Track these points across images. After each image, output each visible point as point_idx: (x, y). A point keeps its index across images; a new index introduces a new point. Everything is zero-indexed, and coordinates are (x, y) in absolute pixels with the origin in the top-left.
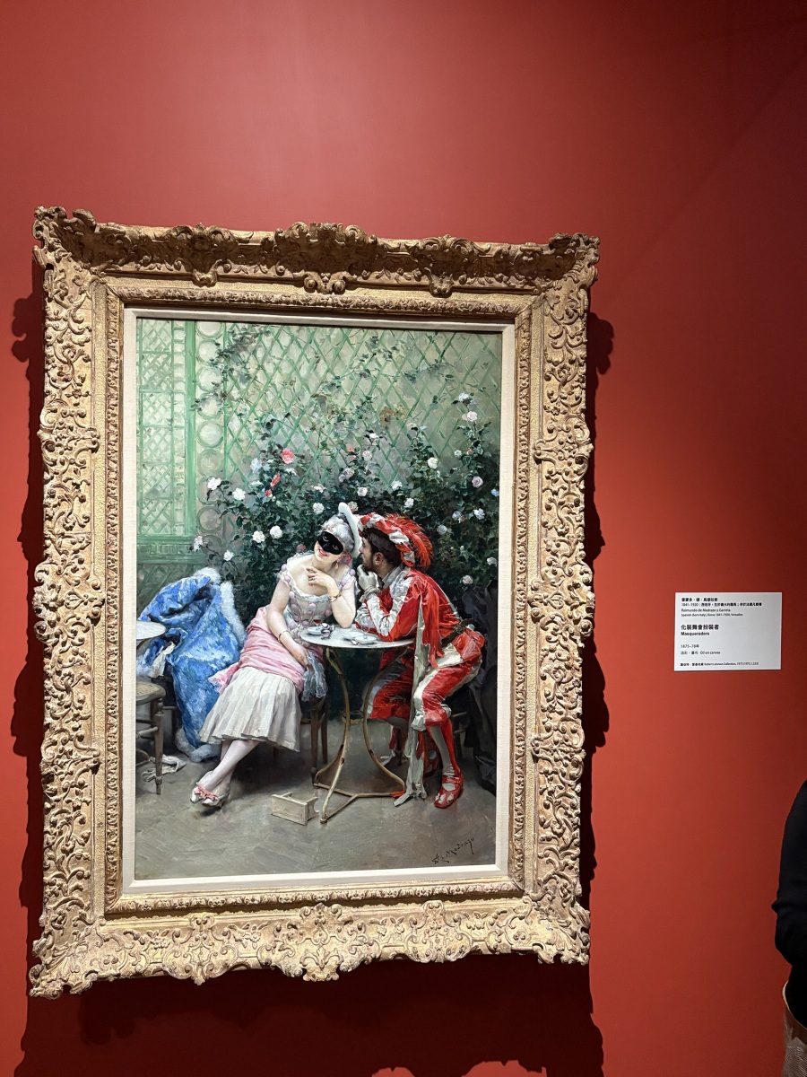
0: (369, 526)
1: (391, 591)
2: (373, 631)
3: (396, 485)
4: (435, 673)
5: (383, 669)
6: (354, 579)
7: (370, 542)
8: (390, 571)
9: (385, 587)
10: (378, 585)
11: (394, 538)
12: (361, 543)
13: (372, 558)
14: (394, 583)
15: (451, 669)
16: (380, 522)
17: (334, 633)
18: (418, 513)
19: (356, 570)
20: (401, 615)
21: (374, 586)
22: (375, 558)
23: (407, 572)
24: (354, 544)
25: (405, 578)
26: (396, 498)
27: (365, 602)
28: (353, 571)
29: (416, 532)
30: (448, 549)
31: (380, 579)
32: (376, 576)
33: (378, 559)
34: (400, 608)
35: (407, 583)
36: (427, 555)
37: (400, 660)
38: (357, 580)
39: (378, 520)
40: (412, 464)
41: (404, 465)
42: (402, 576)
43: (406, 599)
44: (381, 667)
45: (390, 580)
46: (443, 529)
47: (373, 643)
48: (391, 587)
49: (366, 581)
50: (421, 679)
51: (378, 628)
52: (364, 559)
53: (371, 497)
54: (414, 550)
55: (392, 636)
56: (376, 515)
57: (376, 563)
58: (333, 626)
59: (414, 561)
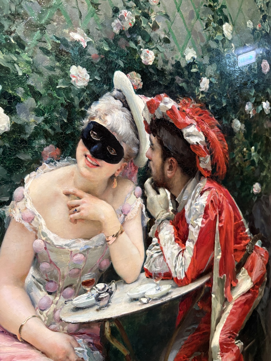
0: (158, 116)
1: (187, 213)
2: (167, 276)
3: (190, 55)
4: (230, 307)
5: (179, 325)
6: (140, 201)
7: (161, 142)
8: (185, 185)
9: (180, 209)
10: (171, 208)
11: (189, 135)
12: (149, 143)
13: (163, 167)
14: (190, 201)
15: (244, 298)
16: (172, 110)
17: (115, 295)
18: (213, 100)
19: (143, 188)
20: (199, 244)
21: (167, 209)
22: (167, 167)
23: (204, 184)
24: (138, 146)
25: (201, 194)
26: (191, 74)
27: (157, 235)
28: (139, 189)
29: (212, 127)
30: (241, 151)
31: (173, 197)
32: (169, 194)
33: (171, 168)
34: (196, 236)
35: (203, 200)
36: (223, 159)
37: (197, 306)
38: (145, 203)
39: (169, 106)
40: (207, 25)
41: (199, 26)
42: (198, 191)
43: (202, 223)
44: (178, 323)
45: (185, 198)
46: (238, 125)
47: (168, 294)
48: (187, 208)
49: (157, 203)
50: (218, 321)
51: (173, 271)
52: (153, 170)
53: (159, 68)
54: (210, 153)
55: (189, 276)
56: (167, 99)
57: (169, 174)
58: (113, 285)
59: (210, 169)
